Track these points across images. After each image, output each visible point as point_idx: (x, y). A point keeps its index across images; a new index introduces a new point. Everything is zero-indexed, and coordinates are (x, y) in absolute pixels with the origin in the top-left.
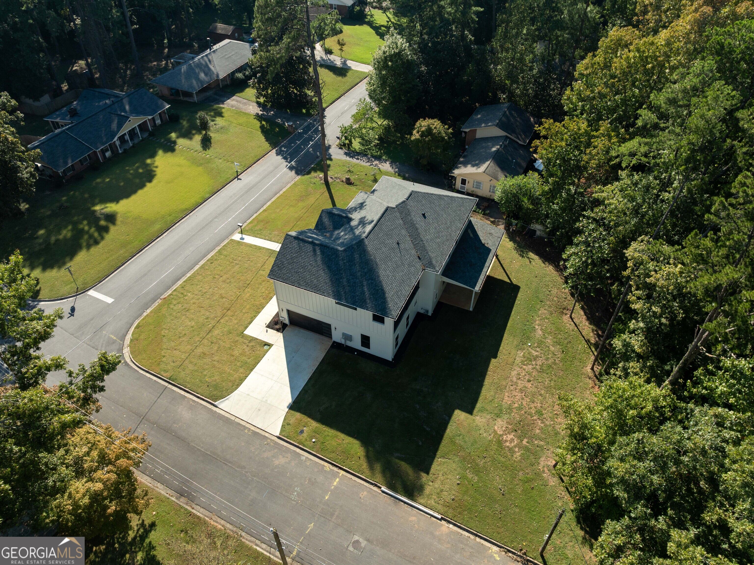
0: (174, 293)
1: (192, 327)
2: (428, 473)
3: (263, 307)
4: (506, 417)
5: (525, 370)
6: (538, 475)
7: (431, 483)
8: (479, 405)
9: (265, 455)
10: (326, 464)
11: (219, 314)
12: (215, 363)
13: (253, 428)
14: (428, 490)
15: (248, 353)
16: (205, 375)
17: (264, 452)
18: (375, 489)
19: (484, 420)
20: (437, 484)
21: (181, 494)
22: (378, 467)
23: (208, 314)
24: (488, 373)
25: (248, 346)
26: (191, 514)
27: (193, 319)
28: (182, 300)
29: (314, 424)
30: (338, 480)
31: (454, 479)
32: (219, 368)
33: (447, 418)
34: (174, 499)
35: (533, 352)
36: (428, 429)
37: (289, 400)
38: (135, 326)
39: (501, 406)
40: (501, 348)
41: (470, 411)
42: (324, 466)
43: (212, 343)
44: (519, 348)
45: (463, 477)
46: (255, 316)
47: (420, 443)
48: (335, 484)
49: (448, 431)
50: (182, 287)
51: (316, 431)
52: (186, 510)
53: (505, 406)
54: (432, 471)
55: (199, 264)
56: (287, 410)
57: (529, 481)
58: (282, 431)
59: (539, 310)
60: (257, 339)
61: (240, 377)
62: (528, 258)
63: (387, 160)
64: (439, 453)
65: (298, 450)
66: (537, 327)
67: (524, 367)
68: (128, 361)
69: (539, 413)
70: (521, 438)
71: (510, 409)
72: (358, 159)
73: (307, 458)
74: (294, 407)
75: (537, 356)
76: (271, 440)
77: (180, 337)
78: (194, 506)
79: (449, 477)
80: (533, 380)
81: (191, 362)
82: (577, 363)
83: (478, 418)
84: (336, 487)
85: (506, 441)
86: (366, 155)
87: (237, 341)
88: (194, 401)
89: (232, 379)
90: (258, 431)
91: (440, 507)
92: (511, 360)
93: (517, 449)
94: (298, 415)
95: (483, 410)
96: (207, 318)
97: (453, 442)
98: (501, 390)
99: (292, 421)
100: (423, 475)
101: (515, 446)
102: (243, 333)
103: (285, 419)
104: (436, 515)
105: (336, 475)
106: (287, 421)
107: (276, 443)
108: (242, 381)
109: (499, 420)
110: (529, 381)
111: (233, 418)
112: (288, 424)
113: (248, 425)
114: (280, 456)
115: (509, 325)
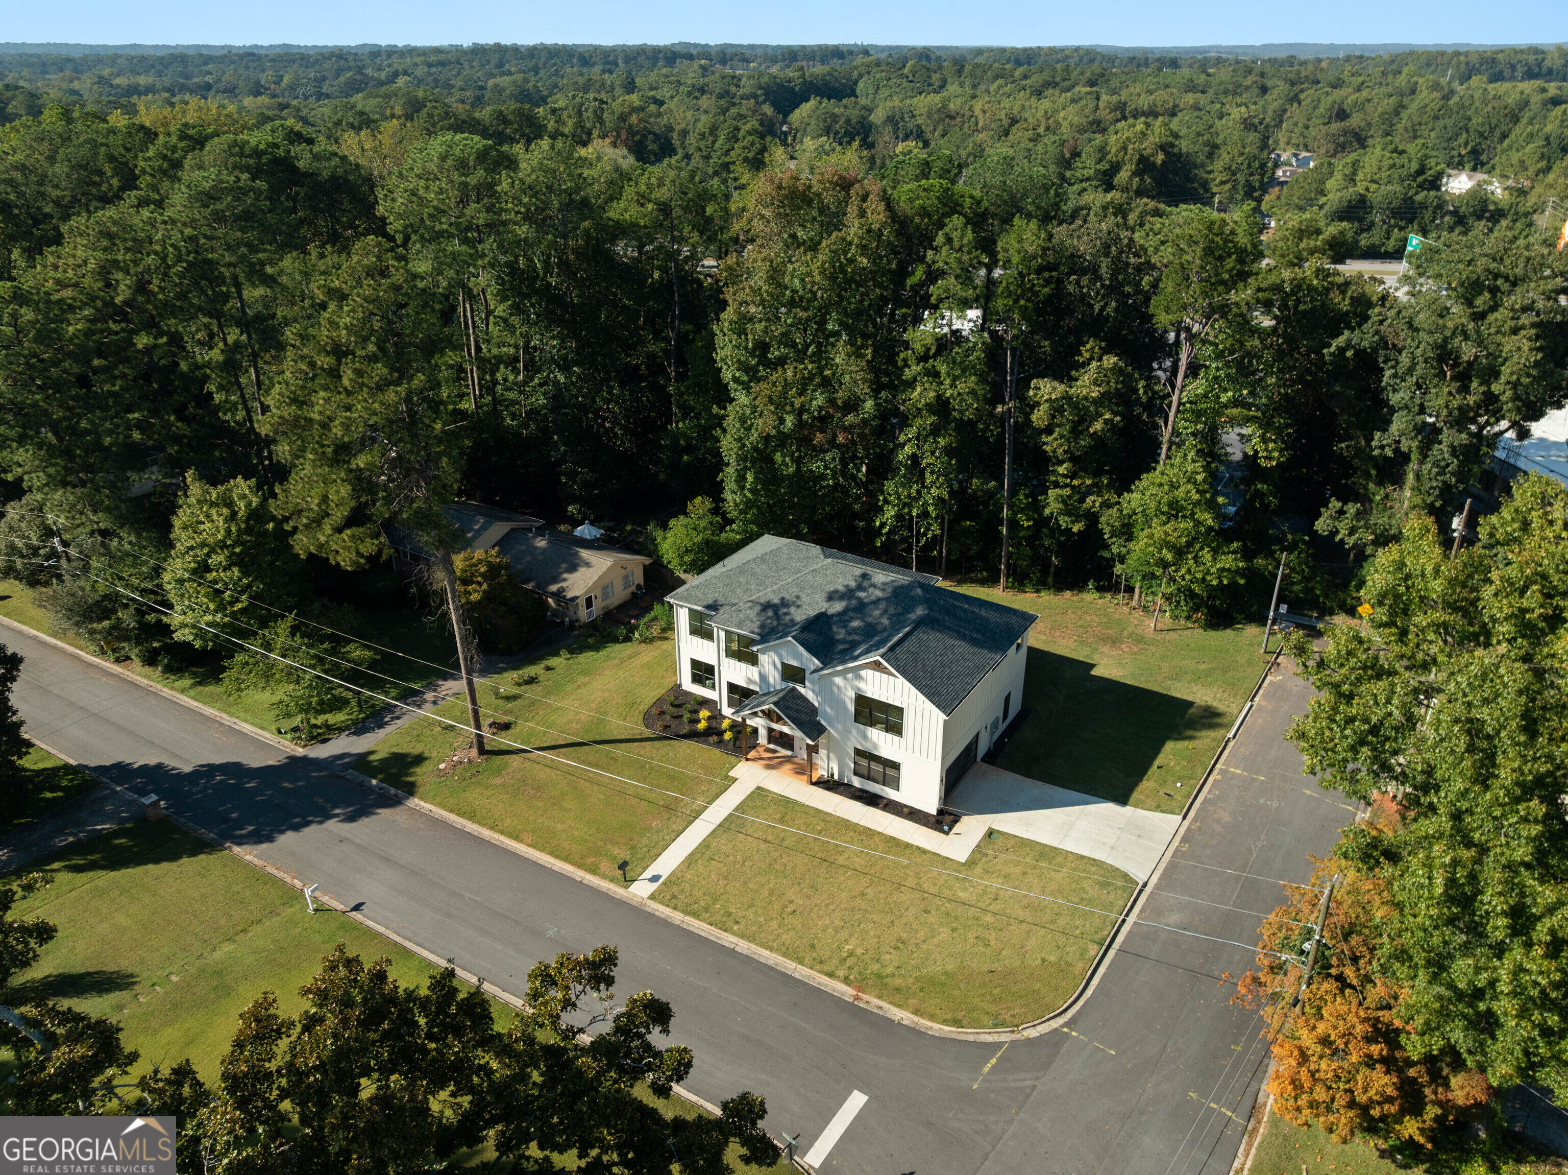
0: (842, 973)
2: (1194, 702)
3: (894, 838)
6: (1169, 640)
7: (1209, 703)
8: (1081, 659)
9: (1219, 830)
10: (1212, 778)
11: (913, 896)
12: (1048, 890)
13: (1177, 843)
14: (1216, 705)
15: (1013, 856)
16: (1082, 899)
17: (1213, 831)
18: (1231, 743)
20: (1208, 699)
23: (912, 912)
25: (996, 857)
27: (931, 932)
28: (867, 958)
30: (1232, 770)
31: (1197, 687)
32: (1060, 885)
37: (1108, 807)
41: (1093, 665)
42: (1216, 780)
43: (996, 899)
49: (1129, 683)
51: (1162, 783)
54: (1190, 699)
55: (731, 946)
56: (1128, 807)
57: (1178, 645)
58: (1174, 813)
60: (978, 846)
61: (1076, 860)
64: (1164, 692)
65: (1199, 801)
68: (1062, 1020)
70: (1123, 642)
73: (1208, 793)
76: (1189, 826)
79: (1195, 690)
81: (1054, 921)
84: (1244, 771)
85: (1131, 650)
87: (987, 870)
89: (1081, 867)
90: (1179, 838)
91: (1239, 702)
93: (1141, 646)
94: (1138, 795)
96: (927, 912)
97: (1146, 682)
99: (1150, 802)
100: (1196, 705)
101: (1136, 646)
102: (963, 863)
103: (1149, 810)
104: (1248, 705)
105: (1224, 771)
106: (1153, 808)
107: (1194, 820)
108: (1083, 857)
109: (1102, 650)
111: (1163, 864)
112: (1157, 806)
113: (1172, 849)
114: (1216, 816)
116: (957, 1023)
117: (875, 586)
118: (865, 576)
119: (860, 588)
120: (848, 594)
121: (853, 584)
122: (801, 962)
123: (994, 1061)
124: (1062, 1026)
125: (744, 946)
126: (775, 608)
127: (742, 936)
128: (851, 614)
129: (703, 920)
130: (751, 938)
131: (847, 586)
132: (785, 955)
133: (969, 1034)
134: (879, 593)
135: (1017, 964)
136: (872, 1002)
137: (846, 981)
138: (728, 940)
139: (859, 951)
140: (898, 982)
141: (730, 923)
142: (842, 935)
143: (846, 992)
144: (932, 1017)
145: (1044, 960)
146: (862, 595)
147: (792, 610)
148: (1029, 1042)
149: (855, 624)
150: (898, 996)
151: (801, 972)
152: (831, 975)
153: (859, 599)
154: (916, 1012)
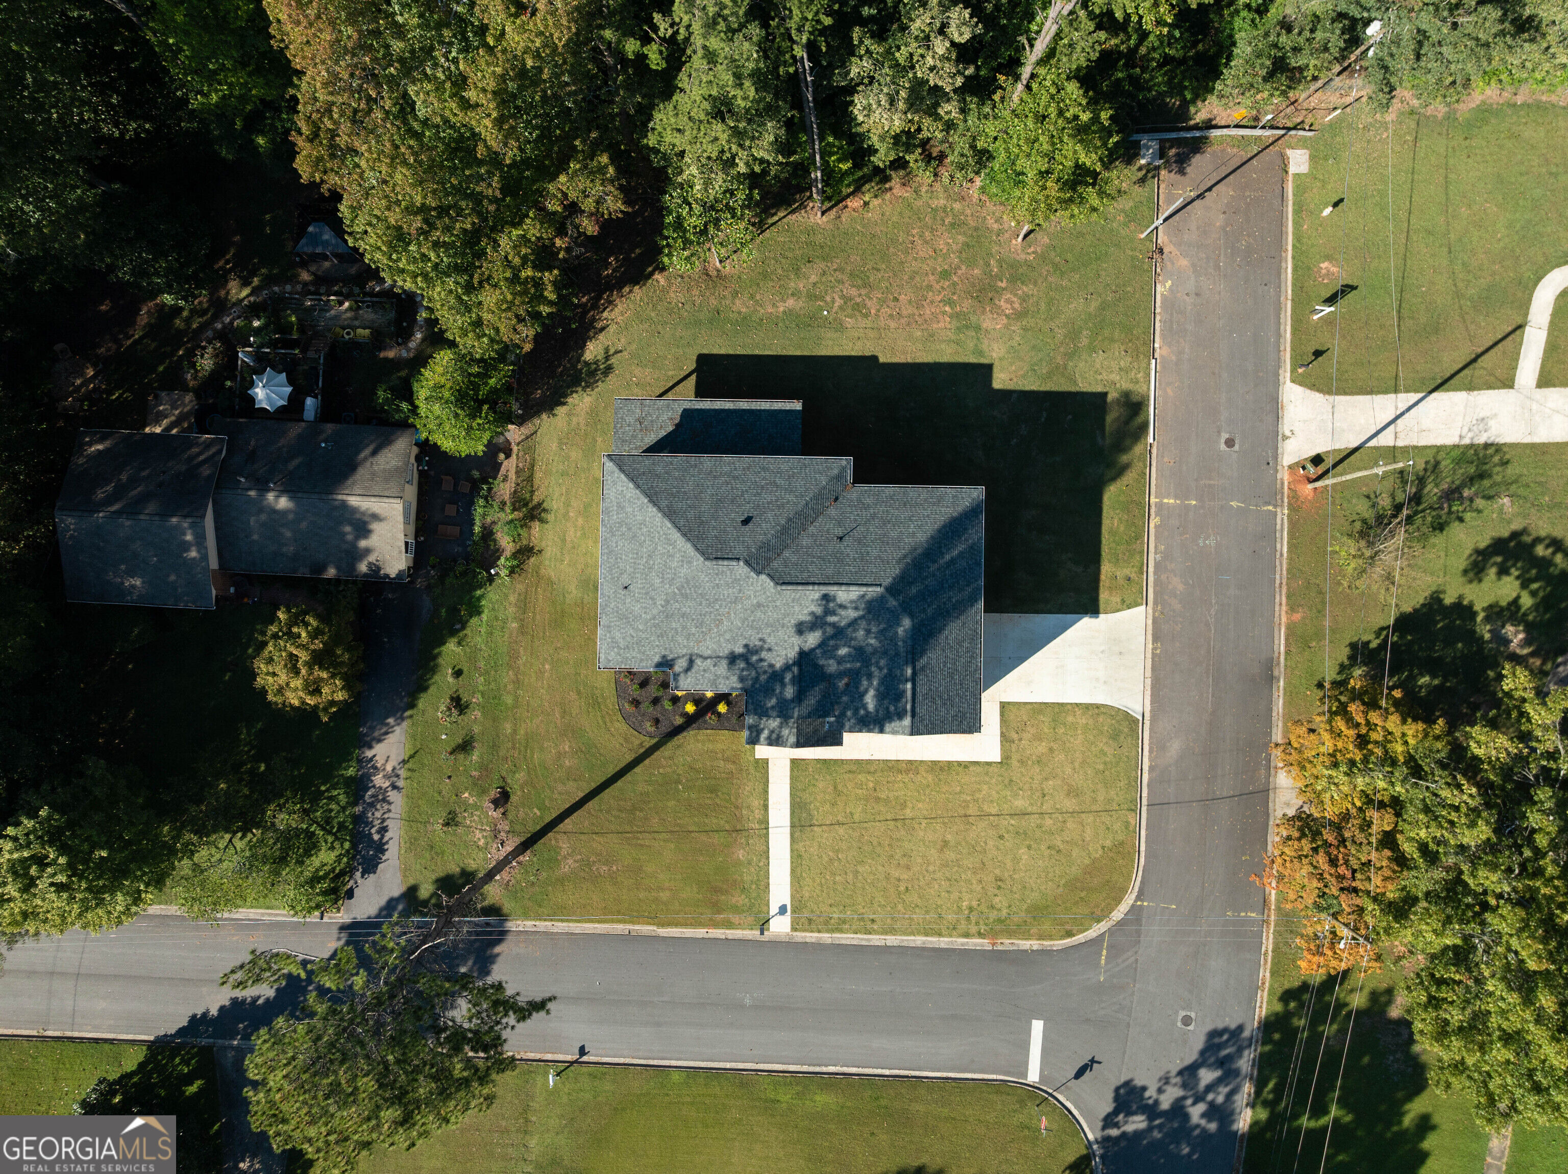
0: (973, 929)
1: (1029, 847)
2: (1106, 394)
3: (935, 763)
4: (974, 319)
5: (878, 311)
6: (1043, 258)
7: (1118, 385)
8: (973, 360)
9: (1178, 607)
10: (1152, 525)
11: (982, 824)
12: (1077, 765)
13: (1150, 646)
14: (1125, 385)
15: (1033, 731)
16: (1105, 763)
17: (1174, 611)
18: (1154, 451)
19: (995, 346)
20: (1115, 377)
21: (1271, 679)
22: (1124, 458)
23: (991, 843)
24: (910, 360)
25: (1020, 740)
26: (1288, 652)
27: (1015, 858)
28: (983, 908)
29: (1106, 569)
30: (1166, 501)
31: (1099, 358)
32: (1083, 753)
33: (1015, 395)
34: (1282, 683)
35: (837, 304)
36: (1045, 414)
37: (1086, 623)
38: (1069, 940)
39: (958, 328)
40: (853, 354)
41: (989, 368)
42: (1156, 527)
43: (1044, 796)
44: (840, 327)
45: (1092, 349)
46: (959, 764)
47: (1070, 417)
48: (1172, 501)
49: (1034, 388)
50: (953, 929)
51: (1116, 561)
52: (1286, 659)
53: (955, 324)
54: (1100, 389)
55: (882, 943)
56: (1101, 616)
57: (1056, 266)
58: (1137, 604)
59: (739, 313)
60: (1002, 733)
61: (1084, 714)
62: (607, 358)
63: (360, 761)
64: (1073, 389)
65: (1151, 570)
66: (782, 309)
67: (873, 311)
68: (1134, 896)
69: (945, 275)
70: (999, 292)
71: (956, 316)
72: (383, 830)
73: (1156, 553)
74: (1092, 608)
75: (843, 297)
76: (1154, 613)
77: (1059, 851)
78: (1276, 654)
79: (1098, 366)
80: (892, 294)
81: (1094, 800)
82: (819, 239)
83: (994, 355)
84: (1176, 498)
85: (1013, 309)
86: (359, 819)
87: (1021, 762)
88: (1151, 751)
89: (1091, 722)
90: (1150, 637)
91: (1144, 365)
92: (871, 334)
93: (1020, 292)
94: (1103, 596)
95: (981, 353)
96: (1001, 837)
97: (1050, 375)
98: (932, 335)
99: (1116, 599)
100: (1110, 398)
101: (1016, 295)
102: (1001, 763)
103: (1118, 611)
104: (1153, 366)
105: (1160, 506)
106: (1119, 606)
107: (1156, 603)
108: (1087, 707)
109: (985, 325)
110: (896, 299)
111: (1149, 681)
112: (1123, 601)
113: (1149, 655)
114: (1170, 587)
115: (798, 353)
116: (1070, 934)
117: (842, 606)
118: (826, 597)
119: (828, 612)
120: (816, 623)
121: (819, 610)
122: (940, 935)
123: (1104, 952)
124: (1136, 901)
125: (892, 940)
126: (744, 657)
127: (885, 932)
128: (832, 643)
129: (847, 932)
130: (892, 931)
131: (812, 613)
132: (927, 935)
133: (1080, 938)
134: (852, 614)
135: (1087, 861)
136: (1007, 944)
137: (980, 935)
138: (876, 940)
139: (974, 903)
140: (1016, 919)
141: (869, 925)
142: (955, 895)
143: (983, 944)
144: (1051, 938)
145: (1103, 848)
146: (832, 619)
147: (764, 654)
148: (1119, 923)
149: (843, 651)
150: (1021, 931)
151: (943, 942)
152: (967, 935)
153: (833, 625)
154: (1041, 938)
